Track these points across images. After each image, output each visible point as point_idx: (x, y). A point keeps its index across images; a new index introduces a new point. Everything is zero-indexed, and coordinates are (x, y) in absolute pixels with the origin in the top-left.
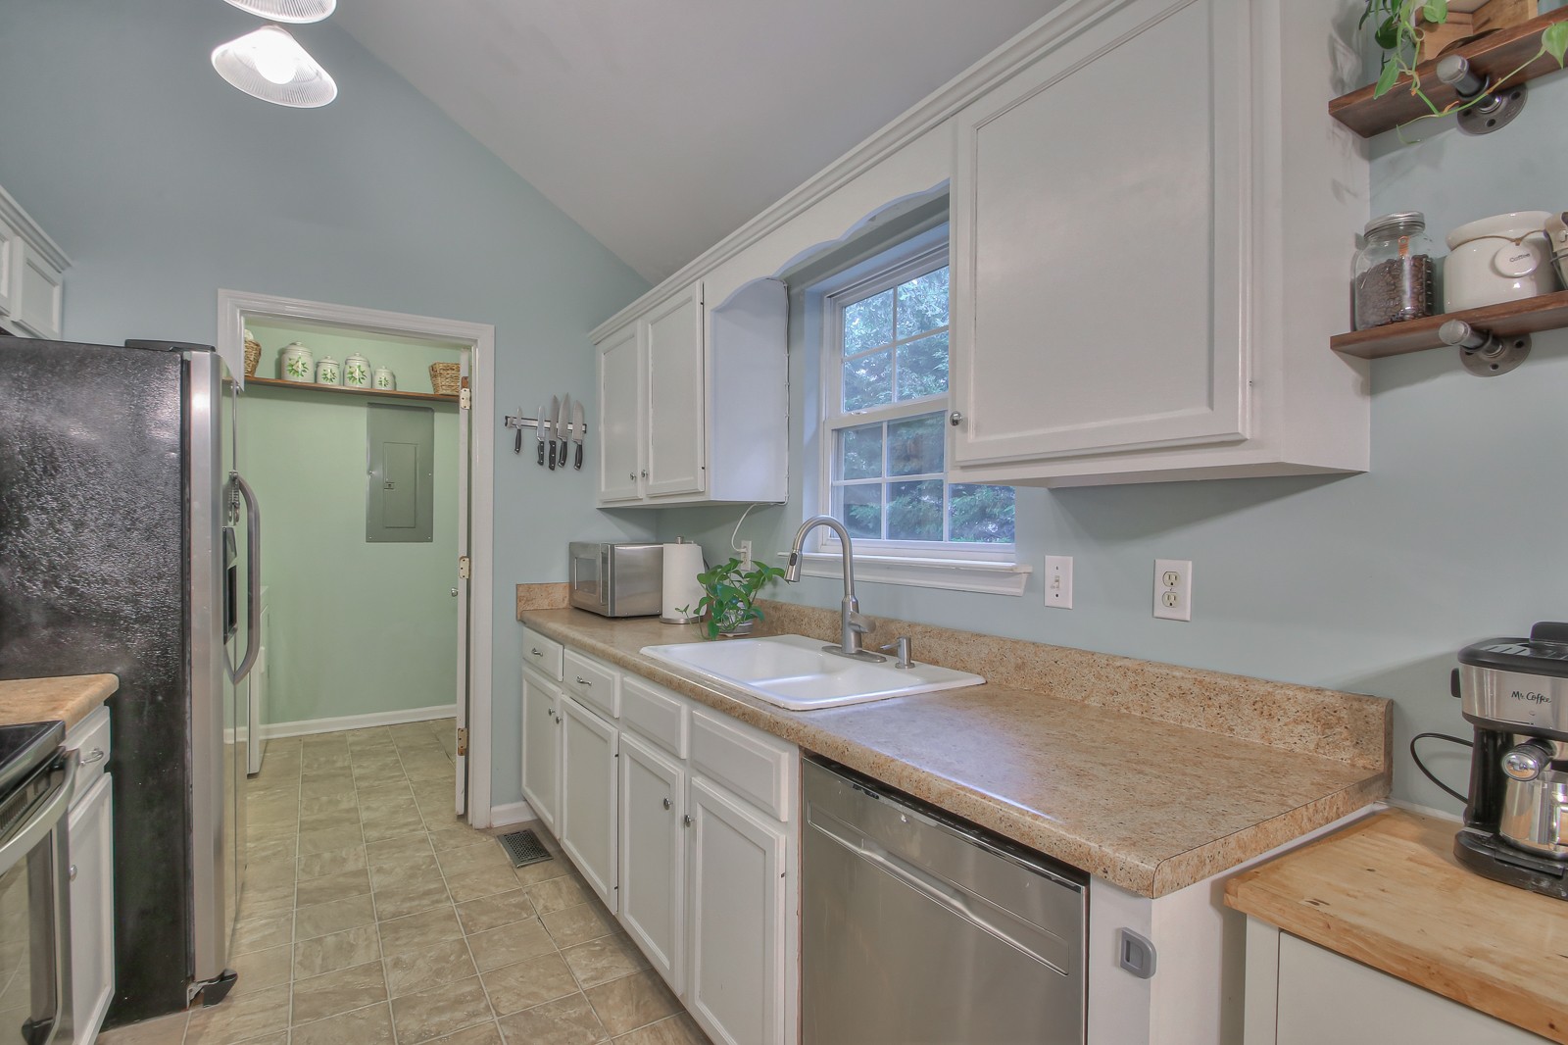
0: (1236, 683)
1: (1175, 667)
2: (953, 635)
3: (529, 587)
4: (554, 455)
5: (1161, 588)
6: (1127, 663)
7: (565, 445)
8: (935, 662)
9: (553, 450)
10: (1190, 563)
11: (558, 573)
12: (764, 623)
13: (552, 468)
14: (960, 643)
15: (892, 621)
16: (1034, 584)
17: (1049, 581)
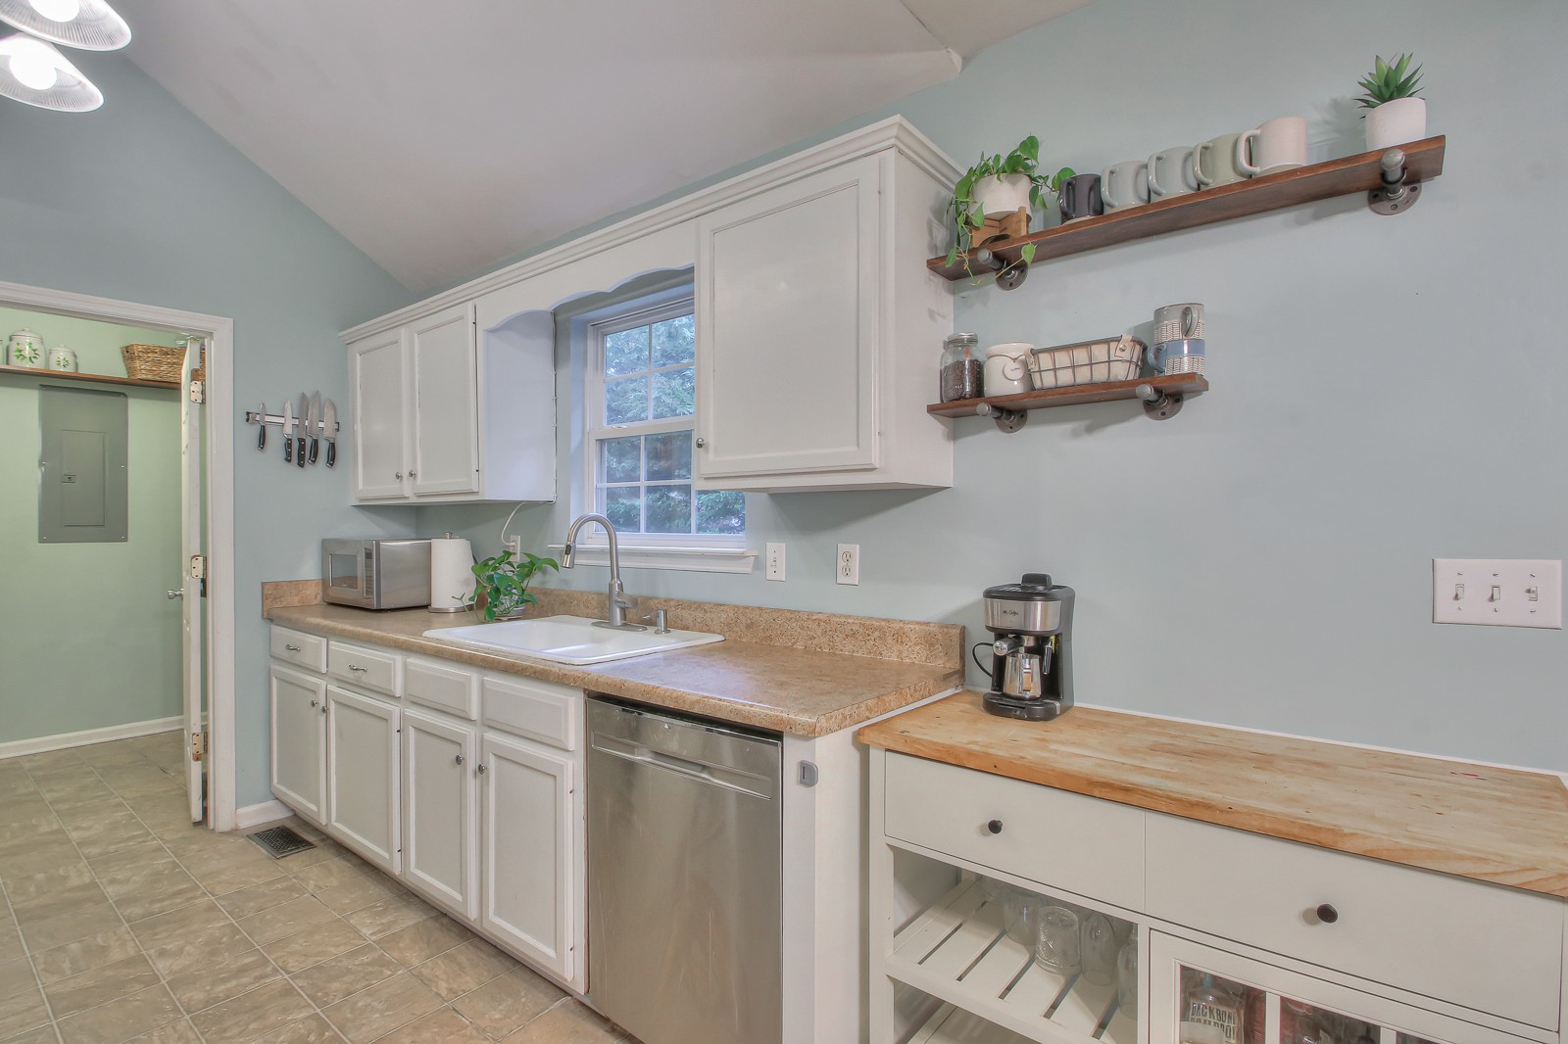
0: (883, 623)
1: (850, 616)
2: (699, 606)
3: (277, 584)
4: (303, 452)
5: (841, 564)
6: (821, 616)
7: (316, 442)
8: (686, 628)
9: (302, 448)
10: (858, 546)
11: (309, 570)
12: (535, 606)
13: (301, 465)
14: (705, 611)
15: (651, 598)
16: (759, 564)
17: (770, 561)
